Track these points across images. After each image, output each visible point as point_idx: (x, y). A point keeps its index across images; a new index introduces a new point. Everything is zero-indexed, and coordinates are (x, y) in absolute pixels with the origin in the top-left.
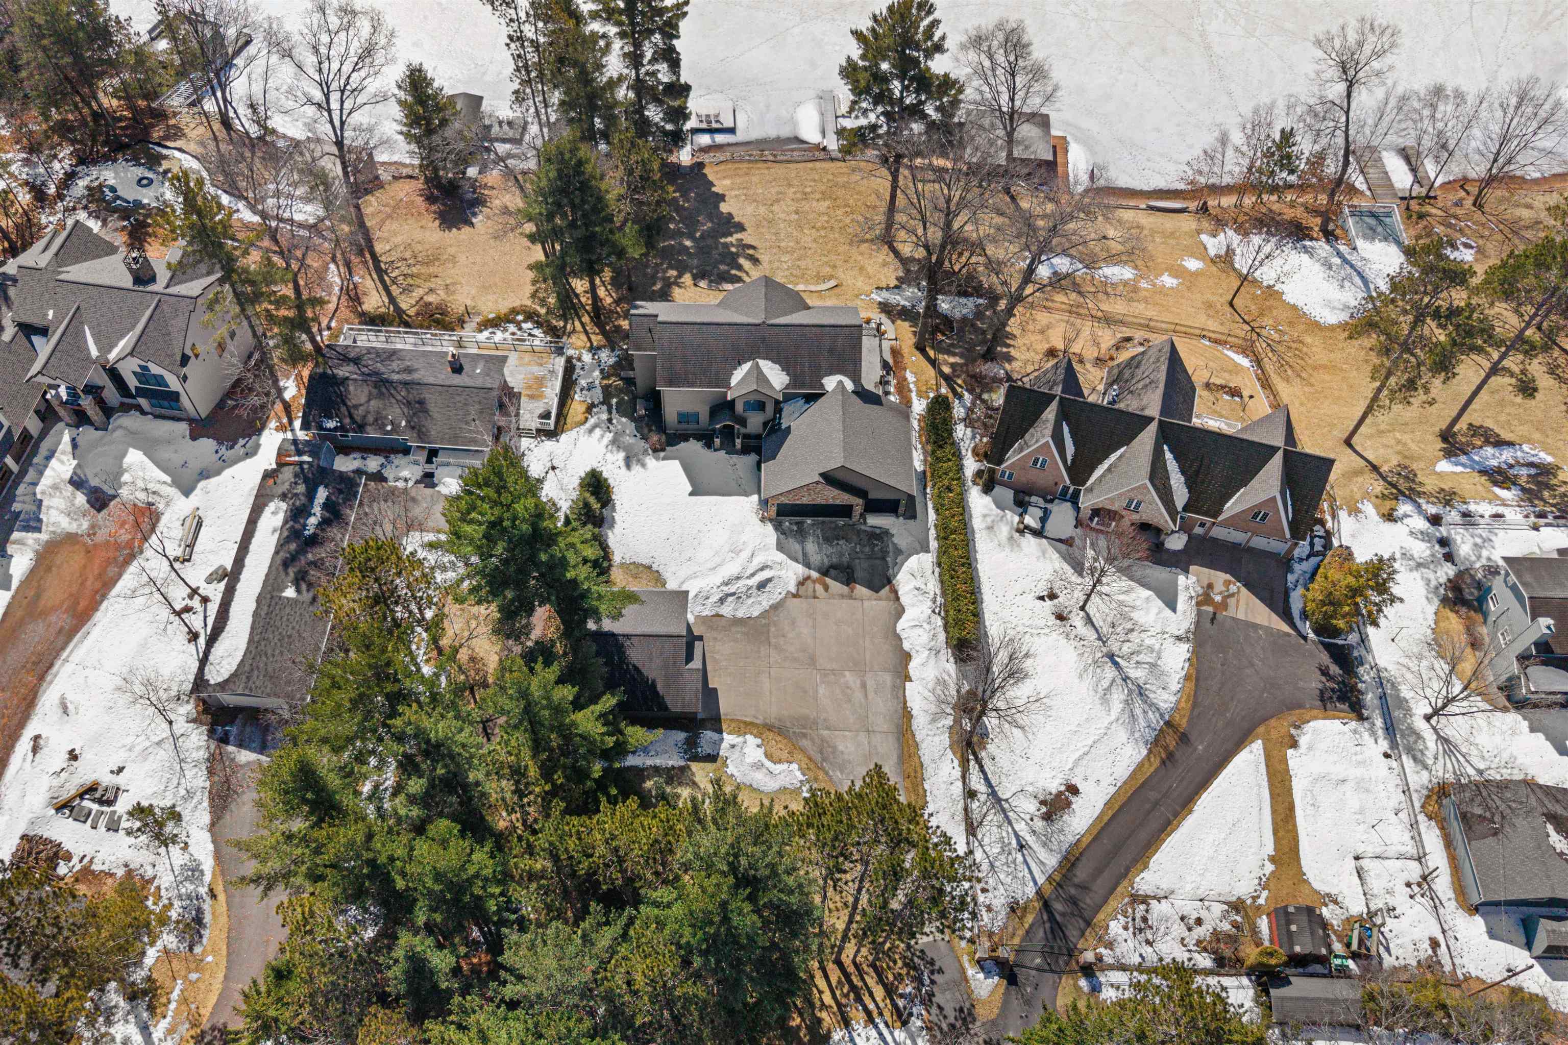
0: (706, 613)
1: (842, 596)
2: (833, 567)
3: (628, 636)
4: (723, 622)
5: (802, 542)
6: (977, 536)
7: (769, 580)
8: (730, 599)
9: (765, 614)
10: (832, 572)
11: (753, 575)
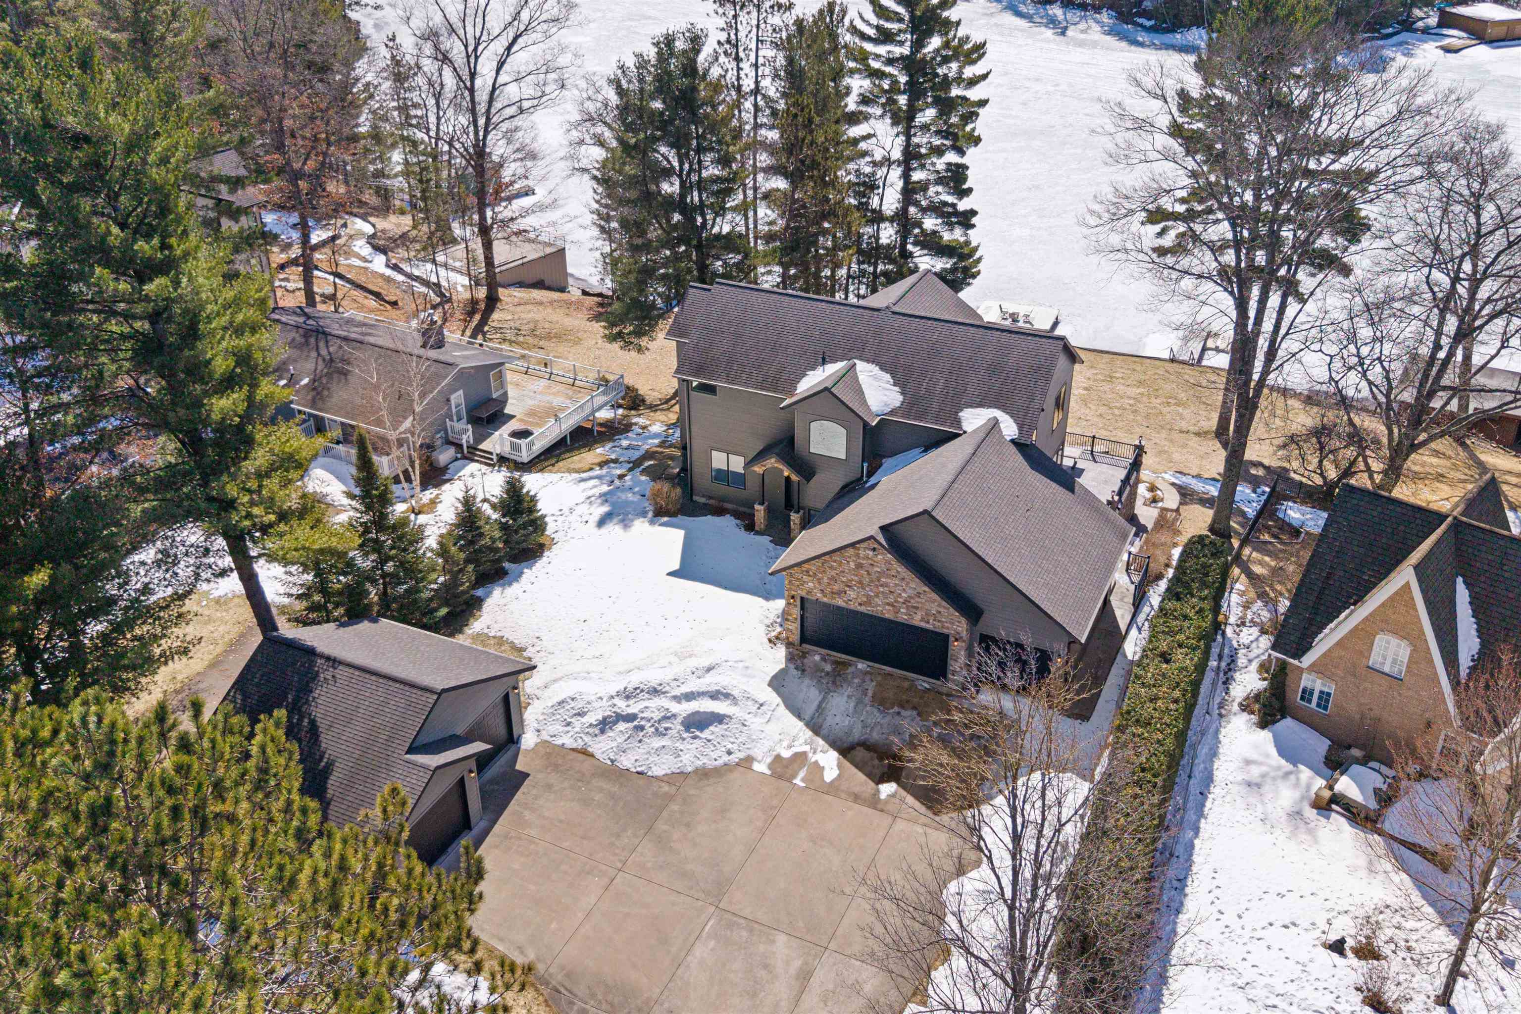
0: (568, 741)
1: (856, 798)
2: (865, 745)
3: (333, 662)
4: (587, 765)
5: (826, 693)
6: (1216, 791)
7: (719, 719)
8: (622, 726)
9: (679, 777)
10: (860, 753)
11: (689, 697)
